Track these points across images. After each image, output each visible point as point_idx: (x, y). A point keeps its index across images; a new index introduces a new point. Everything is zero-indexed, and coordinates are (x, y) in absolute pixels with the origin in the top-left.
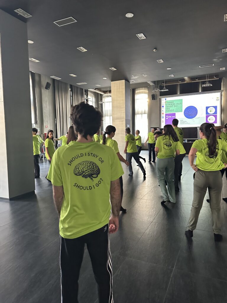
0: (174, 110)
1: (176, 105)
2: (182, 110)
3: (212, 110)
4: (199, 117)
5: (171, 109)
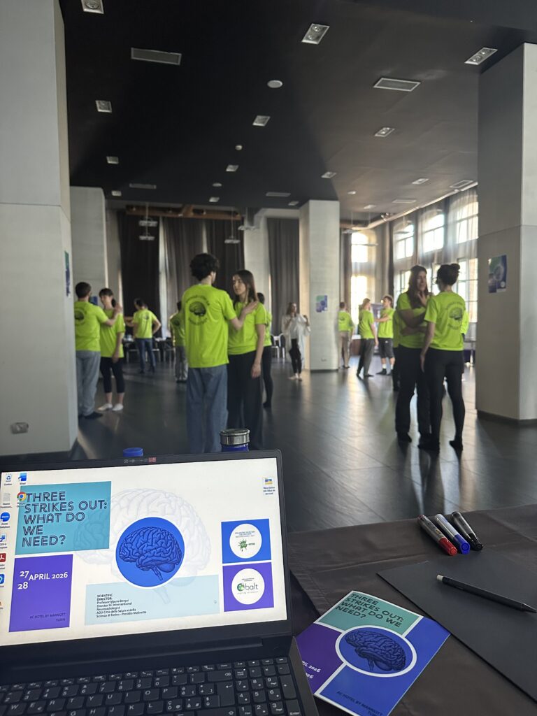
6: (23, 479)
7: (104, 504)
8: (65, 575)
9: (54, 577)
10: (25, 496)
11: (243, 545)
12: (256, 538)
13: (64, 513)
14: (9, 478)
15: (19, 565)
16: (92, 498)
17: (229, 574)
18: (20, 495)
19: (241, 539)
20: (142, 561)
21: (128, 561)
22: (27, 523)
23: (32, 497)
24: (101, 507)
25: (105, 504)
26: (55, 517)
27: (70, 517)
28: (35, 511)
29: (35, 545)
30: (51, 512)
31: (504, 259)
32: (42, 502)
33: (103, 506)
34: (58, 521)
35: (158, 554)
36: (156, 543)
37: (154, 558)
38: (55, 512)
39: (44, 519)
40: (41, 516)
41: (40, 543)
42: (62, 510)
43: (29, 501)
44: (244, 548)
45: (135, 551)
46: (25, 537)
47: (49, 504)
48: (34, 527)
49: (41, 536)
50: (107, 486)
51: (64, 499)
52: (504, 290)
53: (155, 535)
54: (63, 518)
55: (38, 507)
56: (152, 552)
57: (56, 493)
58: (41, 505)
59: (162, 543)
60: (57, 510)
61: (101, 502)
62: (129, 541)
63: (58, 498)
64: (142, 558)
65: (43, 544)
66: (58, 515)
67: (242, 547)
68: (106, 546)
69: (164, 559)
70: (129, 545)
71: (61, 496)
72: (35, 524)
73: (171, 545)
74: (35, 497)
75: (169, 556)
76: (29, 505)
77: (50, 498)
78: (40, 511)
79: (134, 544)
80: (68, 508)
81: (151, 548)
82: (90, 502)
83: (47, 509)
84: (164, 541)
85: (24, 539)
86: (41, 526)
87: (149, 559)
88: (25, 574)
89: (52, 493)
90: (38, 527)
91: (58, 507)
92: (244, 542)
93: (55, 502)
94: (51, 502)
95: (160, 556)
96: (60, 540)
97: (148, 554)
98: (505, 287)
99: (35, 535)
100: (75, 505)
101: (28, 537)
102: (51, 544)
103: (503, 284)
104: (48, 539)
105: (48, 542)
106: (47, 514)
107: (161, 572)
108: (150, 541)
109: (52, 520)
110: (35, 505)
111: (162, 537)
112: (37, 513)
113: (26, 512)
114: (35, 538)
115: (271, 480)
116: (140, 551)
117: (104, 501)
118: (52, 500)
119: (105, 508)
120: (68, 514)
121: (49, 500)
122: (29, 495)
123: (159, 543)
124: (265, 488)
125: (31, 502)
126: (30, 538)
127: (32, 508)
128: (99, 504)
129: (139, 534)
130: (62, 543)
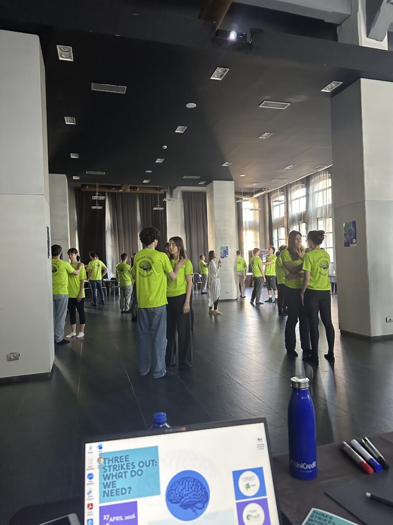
6: (100, 448)
7: (154, 462)
8: (133, 516)
9: (127, 518)
10: (102, 460)
11: (248, 486)
12: (256, 481)
13: (129, 471)
14: (91, 448)
15: (103, 511)
16: (147, 459)
17: (241, 508)
18: (99, 460)
19: (246, 483)
20: (183, 502)
21: (174, 503)
22: (105, 479)
23: (107, 461)
24: (153, 465)
25: (156, 462)
26: (124, 474)
27: (133, 474)
28: (110, 471)
29: (111, 495)
30: (120, 471)
31: (354, 223)
32: (114, 464)
33: (155, 464)
34: (125, 477)
35: (193, 497)
36: (191, 488)
37: (191, 500)
38: (123, 471)
39: (116, 476)
40: (114, 474)
41: (115, 494)
42: (127, 469)
43: (105, 463)
44: (248, 489)
45: (178, 495)
46: (105, 490)
47: (119, 465)
48: (110, 483)
49: (115, 489)
50: (156, 449)
51: (128, 461)
52: (356, 245)
53: (190, 483)
54: (128, 474)
55: (112, 468)
56: (189, 495)
57: (123, 456)
58: (114, 466)
59: (195, 488)
60: (124, 469)
61: (153, 461)
62: (173, 488)
63: (124, 460)
64: (183, 500)
65: (117, 495)
66: (125, 472)
67: (247, 488)
68: (158, 493)
69: (197, 500)
70: (174, 491)
71: (126, 458)
72: (111, 480)
73: (201, 489)
74: (109, 460)
75: (200, 498)
76: (105, 466)
77: (119, 460)
78: (113, 470)
79: (177, 490)
80: (131, 467)
81: (187, 492)
82: (146, 462)
83: (117, 469)
84: (196, 487)
85: (105, 492)
86: (115, 481)
87: (187, 501)
88: (107, 517)
89: (120, 457)
90: (113, 482)
91: (125, 467)
92: (248, 485)
93: (123, 463)
94: (120, 463)
95: (194, 498)
96: (128, 490)
97: (187, 497)
98: (356, 243)
99: (111, 488)
100: (136, 464)
101: (106, 490)
102: (122, 494)
103: (354, 241)
104: (120, 491)
105: (120, 493)
106: (118, 472)
107: (197, 510)
108: (187, 487)
109: (122, 476)
110: (110, 466)
111: (195, 484)
112: (112, 472)
113: (104, 472)
114: (111, 490)
115: (261, 439)
116: (181, 495)
117: (154, 460)
118: (121, 461)
119: (156, 465)
120: (132, 471)
121: (118, 462)
122: (105, 459)
123: (193, 488)
124: (258, 445)
125: (107, 465)
126: (108, 491)
127: (108, 468)
128: (151, 462)
129: (179, 482)
130: (129, 493)
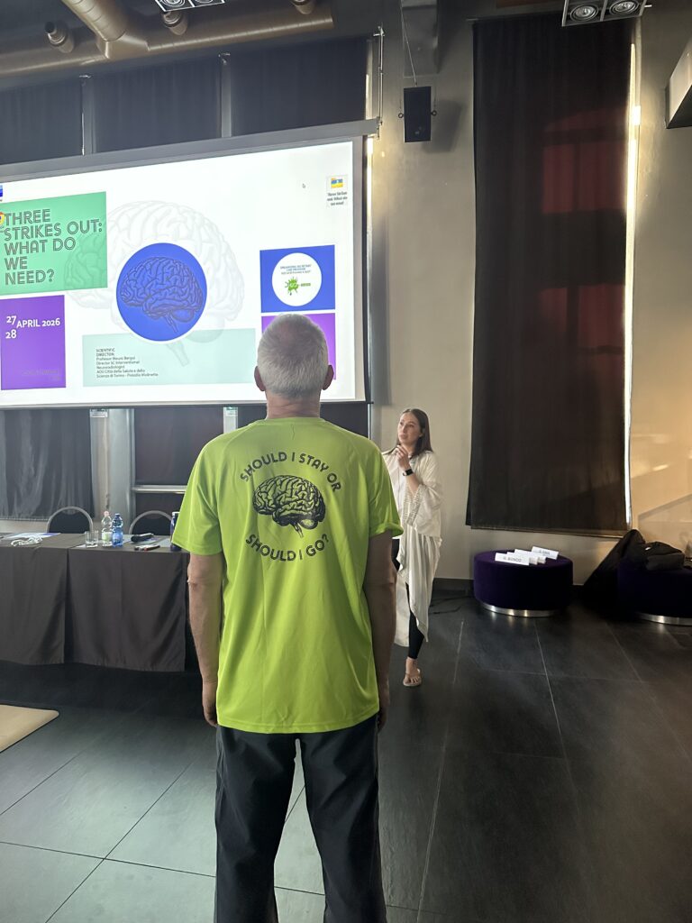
0: (50, 271)
1: (63, 237)
2: (104, 271)
3: (301, 278)
4: (219, 332)
5: (34, 262)
